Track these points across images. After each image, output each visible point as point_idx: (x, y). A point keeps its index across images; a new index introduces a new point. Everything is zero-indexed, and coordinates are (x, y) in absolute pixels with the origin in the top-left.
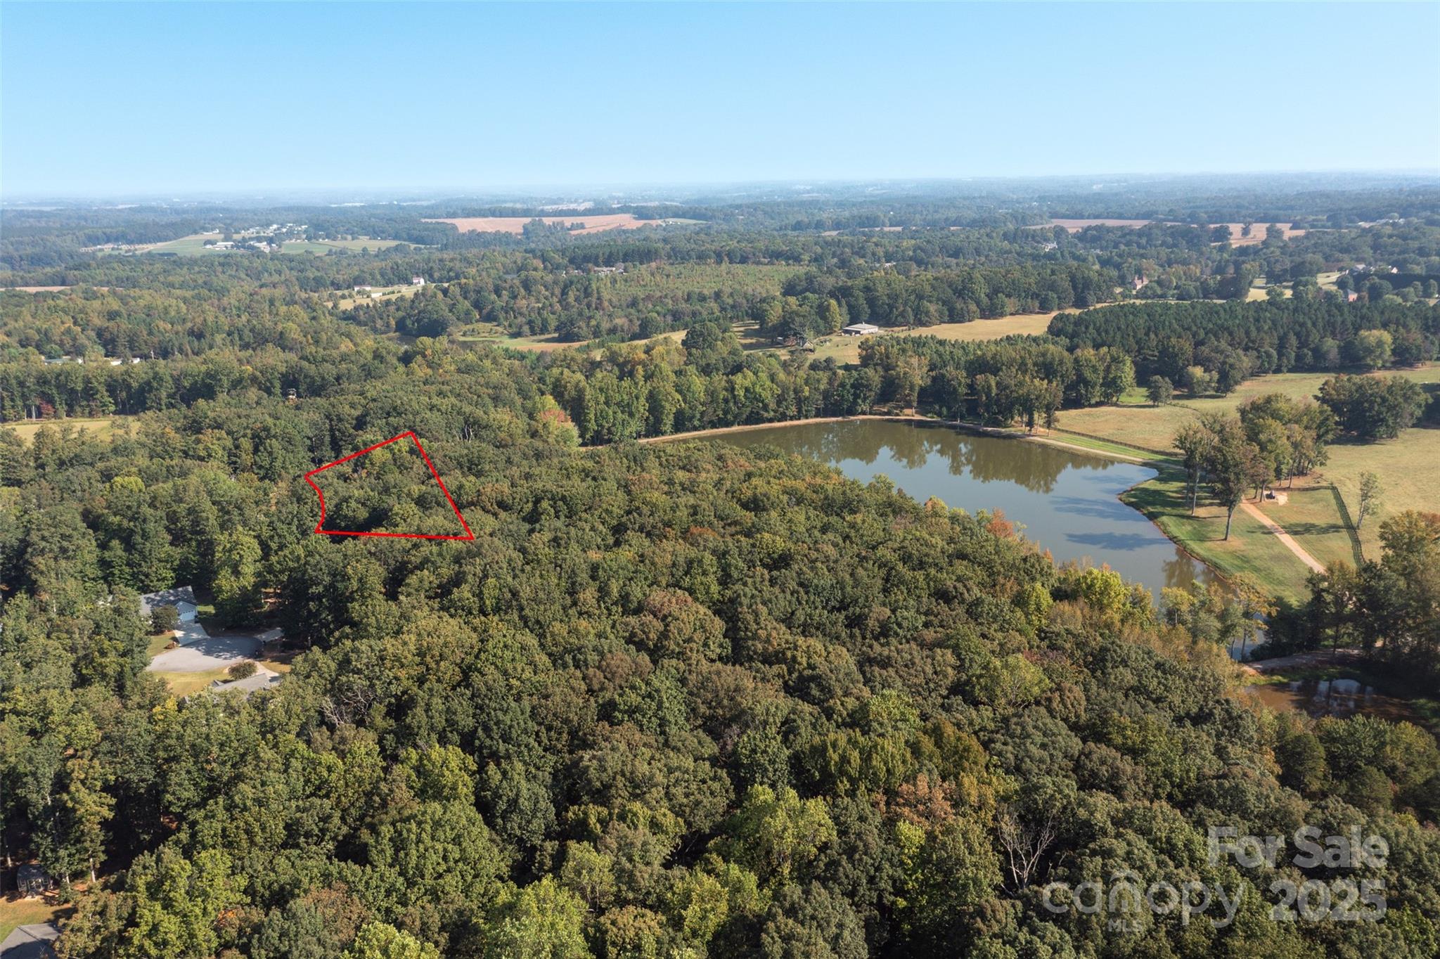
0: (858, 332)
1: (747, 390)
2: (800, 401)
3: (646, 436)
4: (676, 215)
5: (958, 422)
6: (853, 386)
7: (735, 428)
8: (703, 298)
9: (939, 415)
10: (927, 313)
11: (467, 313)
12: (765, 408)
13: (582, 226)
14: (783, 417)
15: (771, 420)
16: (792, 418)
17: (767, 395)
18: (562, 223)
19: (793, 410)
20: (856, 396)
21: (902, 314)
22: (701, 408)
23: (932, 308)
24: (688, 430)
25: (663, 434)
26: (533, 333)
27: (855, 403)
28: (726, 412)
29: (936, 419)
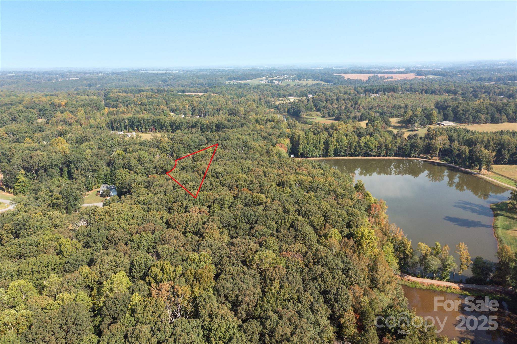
0: (443, 125)
1: (365, 143)
2: (387, 150)
3: (323, 157)
4: (432, 74)
5: (453, 165)
6: (411, 146)
7: (359, 157)
8: (400, 107)
9: (447, 161)
10: (479, 119)
11: (311, 108)
12: (372, 151)
13: (392, 78)
14: (380, 155)
15: (374, 156)
16: (383, 156)
17: (373, 146)
18: (384, 76)
19: (384, 153)
20: (411, 150)
21: (467, 119)
22: (345, 148)
23: (483, 117)
24: (340, 156)
25: (330, 156)
27: (410, 152)
28: (355, 151)
29: (445, 162)
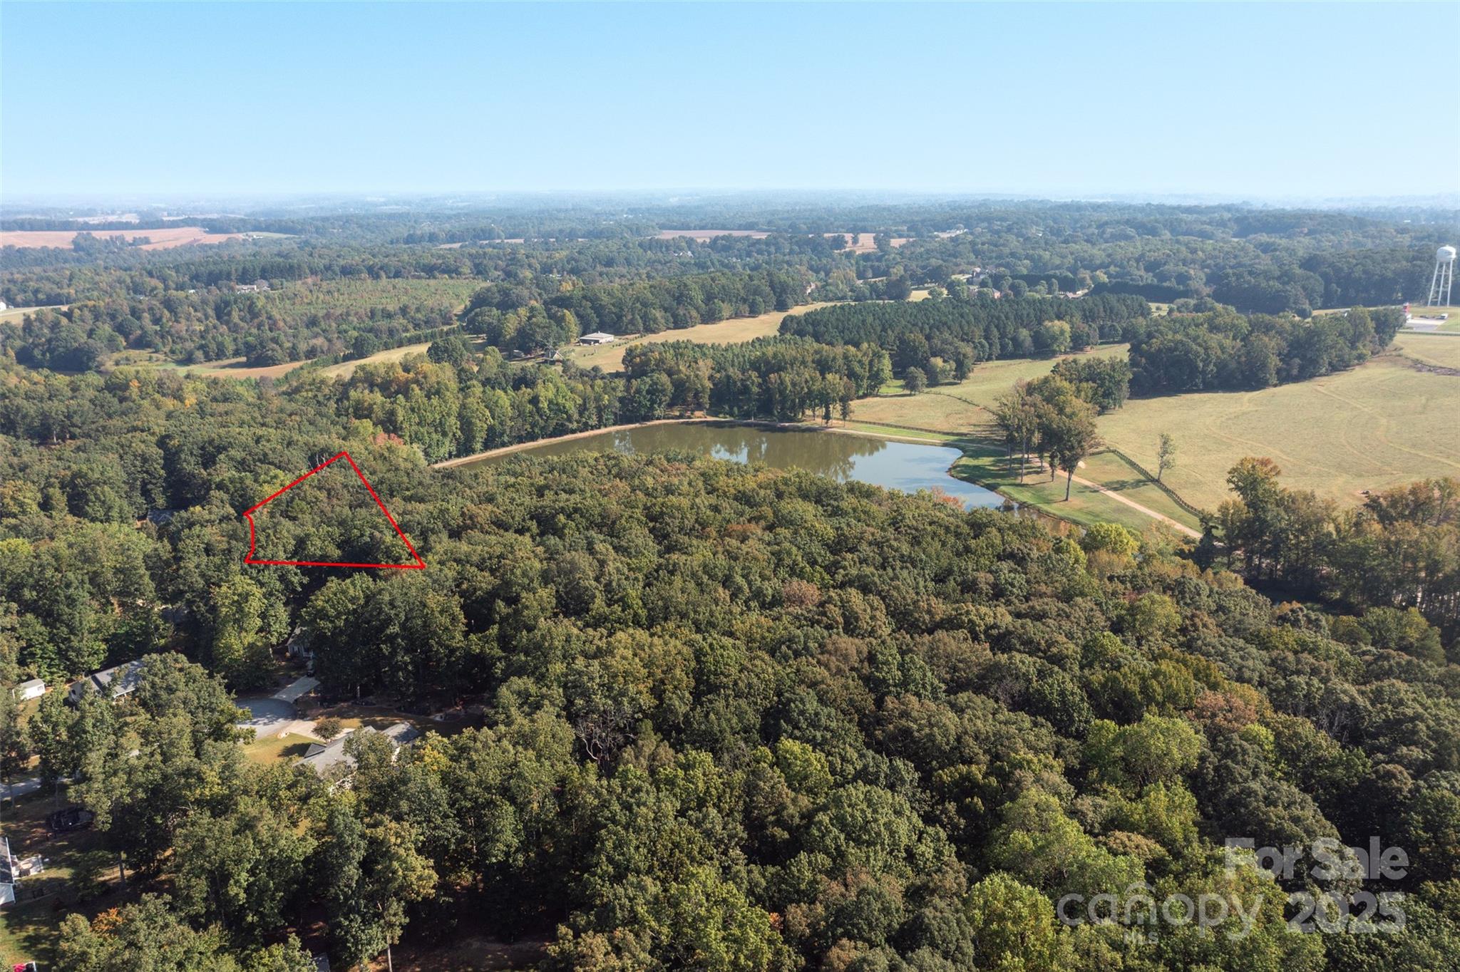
0: (597, 341)
1: (550, 402)
2: (600, 410)
3: (458, 456)
4: (257, 228)
5: (752, 420)
6: (648, 392)
7: (541, 442)
9: (732, 415)
12: (569, 419)
13: (147, 241)
14: (586, 427)
15: (573, 432)
16: (593, 428)
17: (569, 405)
18: (122, 239)
19: (594, 421)
20: (653, 402)
22: (510, 423)
24: (497, 447)
25: (474, 451)
26: (208, 359)
27: (652, 408)
28: (533, 425)
29: (729, 419)
